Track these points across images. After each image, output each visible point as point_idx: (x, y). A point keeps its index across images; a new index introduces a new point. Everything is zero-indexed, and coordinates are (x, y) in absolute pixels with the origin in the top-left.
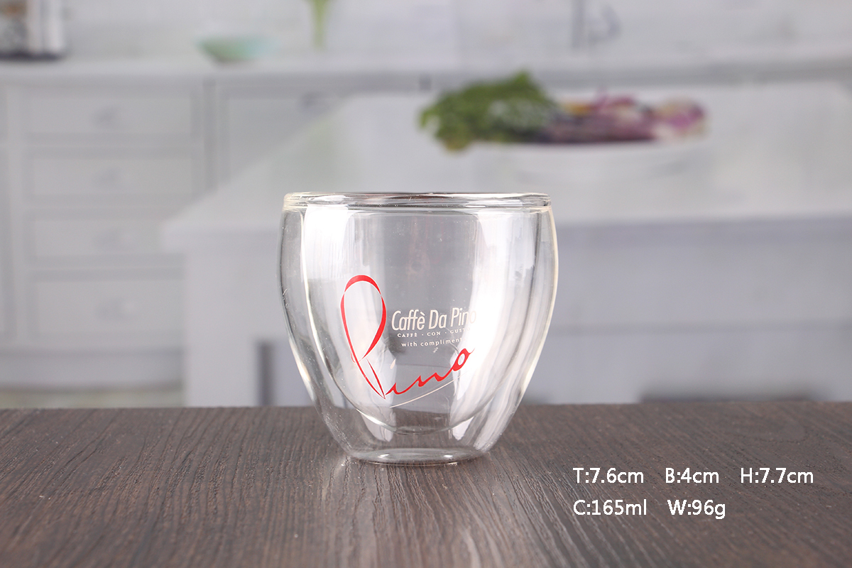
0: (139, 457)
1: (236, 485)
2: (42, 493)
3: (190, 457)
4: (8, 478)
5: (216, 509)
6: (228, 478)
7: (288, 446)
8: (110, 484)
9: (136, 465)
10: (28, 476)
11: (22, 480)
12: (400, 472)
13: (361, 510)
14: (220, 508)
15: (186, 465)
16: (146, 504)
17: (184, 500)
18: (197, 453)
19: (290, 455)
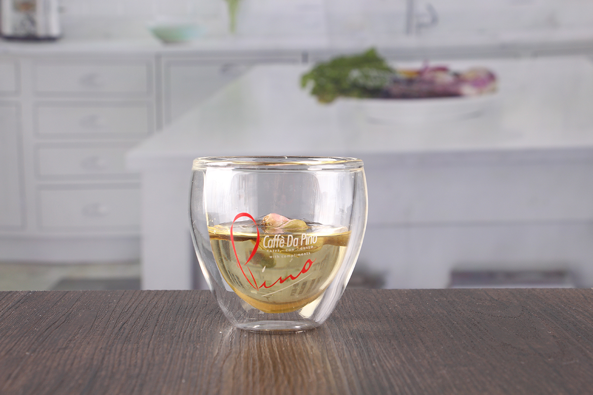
0: (92, 326)
1: (151, 346)
2: (28, 351)
3: (124, 326)
4: (7, 341)
5: (136, 362)
6: (147, 341)
7: (188, 319)
8: (72, 345)
9: (89, 331)
10: (20, 339)
11: (15, 342)
12: (257, 338)
13: (227, 364)
14: (139, 361)
15: (121, 331)
16: (92, 359)
17: (117, 356)
18: (129, 324)
19: (188, 325)
